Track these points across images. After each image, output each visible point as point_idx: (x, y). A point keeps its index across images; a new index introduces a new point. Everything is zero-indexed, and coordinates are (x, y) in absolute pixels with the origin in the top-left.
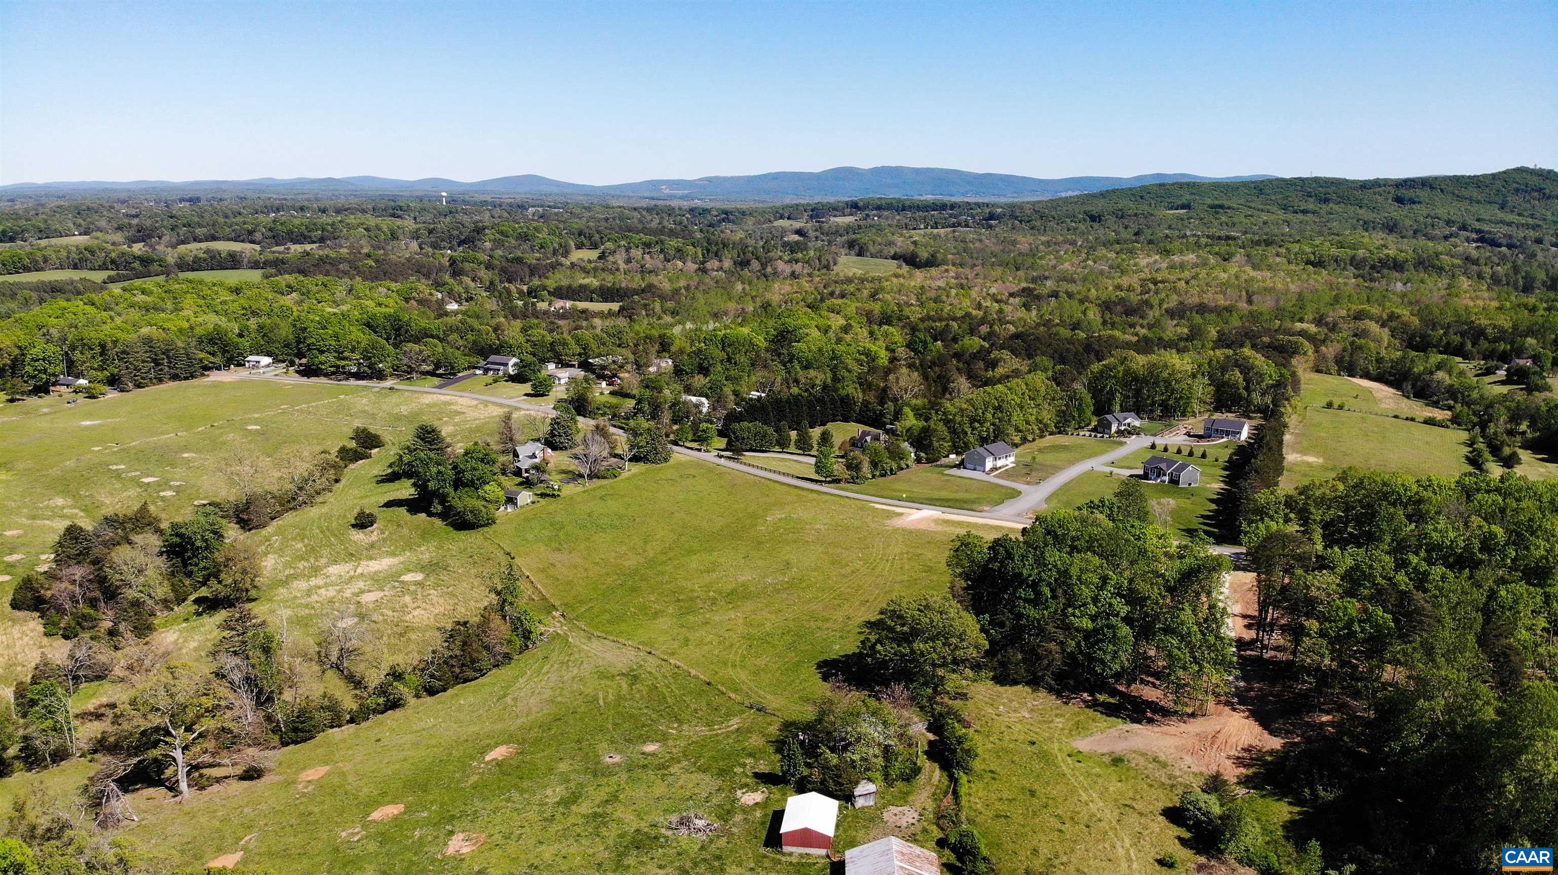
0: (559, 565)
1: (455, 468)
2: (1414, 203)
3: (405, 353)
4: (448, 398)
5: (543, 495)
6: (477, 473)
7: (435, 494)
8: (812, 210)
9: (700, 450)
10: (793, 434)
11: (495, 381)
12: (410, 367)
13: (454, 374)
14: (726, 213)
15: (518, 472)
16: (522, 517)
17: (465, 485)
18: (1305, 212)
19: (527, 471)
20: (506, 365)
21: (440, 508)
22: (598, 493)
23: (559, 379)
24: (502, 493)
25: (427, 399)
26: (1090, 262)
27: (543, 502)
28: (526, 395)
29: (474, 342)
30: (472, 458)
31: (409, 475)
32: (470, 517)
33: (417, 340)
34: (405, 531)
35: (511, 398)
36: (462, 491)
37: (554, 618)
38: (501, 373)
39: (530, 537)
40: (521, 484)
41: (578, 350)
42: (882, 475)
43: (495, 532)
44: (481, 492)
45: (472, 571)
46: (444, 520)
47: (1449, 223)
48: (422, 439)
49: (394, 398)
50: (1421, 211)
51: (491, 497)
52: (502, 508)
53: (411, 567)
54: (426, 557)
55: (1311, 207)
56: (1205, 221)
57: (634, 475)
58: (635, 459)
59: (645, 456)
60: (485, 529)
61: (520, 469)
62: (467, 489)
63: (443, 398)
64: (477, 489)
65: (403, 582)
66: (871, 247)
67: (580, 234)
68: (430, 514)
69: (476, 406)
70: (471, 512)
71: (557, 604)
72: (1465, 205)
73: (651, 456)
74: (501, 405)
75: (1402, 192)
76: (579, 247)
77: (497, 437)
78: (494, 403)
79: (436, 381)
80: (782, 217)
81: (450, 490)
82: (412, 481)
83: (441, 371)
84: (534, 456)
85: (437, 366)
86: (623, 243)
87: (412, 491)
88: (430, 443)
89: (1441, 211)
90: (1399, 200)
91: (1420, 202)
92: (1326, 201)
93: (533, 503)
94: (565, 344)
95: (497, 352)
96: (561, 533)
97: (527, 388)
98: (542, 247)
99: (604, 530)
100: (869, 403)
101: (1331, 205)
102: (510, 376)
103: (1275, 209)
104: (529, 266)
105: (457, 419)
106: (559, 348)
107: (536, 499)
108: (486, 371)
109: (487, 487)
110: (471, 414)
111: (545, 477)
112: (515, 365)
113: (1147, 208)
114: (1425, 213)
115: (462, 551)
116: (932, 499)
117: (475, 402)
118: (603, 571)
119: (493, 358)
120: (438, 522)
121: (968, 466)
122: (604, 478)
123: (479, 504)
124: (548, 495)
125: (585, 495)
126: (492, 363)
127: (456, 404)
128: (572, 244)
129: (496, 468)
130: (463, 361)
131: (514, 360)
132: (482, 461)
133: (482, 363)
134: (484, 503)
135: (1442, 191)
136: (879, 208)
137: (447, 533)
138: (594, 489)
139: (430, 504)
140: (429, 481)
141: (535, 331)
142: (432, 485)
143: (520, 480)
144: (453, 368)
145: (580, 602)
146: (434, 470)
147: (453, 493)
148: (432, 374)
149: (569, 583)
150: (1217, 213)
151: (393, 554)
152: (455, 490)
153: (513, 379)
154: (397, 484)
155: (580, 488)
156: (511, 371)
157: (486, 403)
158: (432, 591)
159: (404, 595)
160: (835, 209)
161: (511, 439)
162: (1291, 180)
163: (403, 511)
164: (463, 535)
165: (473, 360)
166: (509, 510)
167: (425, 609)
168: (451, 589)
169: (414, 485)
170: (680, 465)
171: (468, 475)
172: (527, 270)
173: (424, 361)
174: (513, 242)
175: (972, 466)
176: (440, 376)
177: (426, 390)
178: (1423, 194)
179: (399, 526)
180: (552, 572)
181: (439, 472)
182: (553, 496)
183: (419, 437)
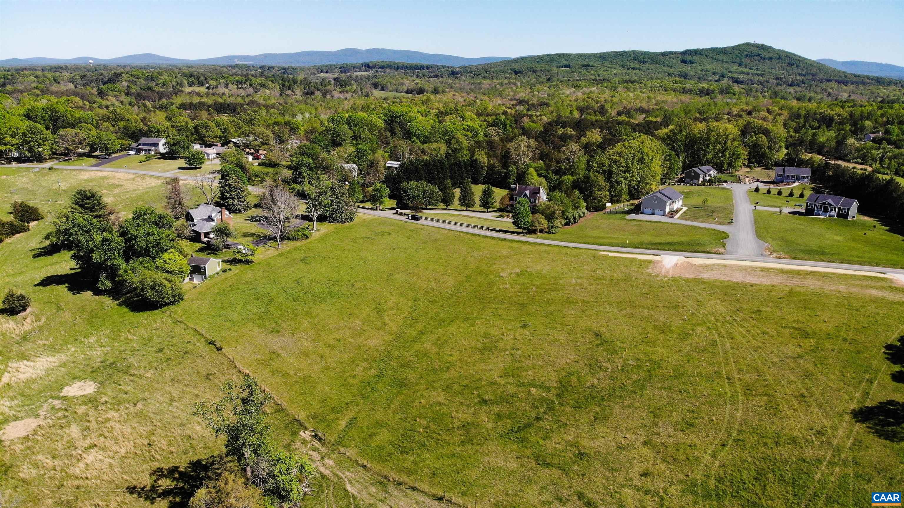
0: (284, 354)
1: (123, 234)
2: (693, 63)
3: (61, 138)
4: (105, 174)
5: (233, 261)
6: (152, 239)
7: (100, 267)
8: (341, 68)
9: (376, 209)
10: (457, 192)
11: (149, 159)
12: (67, 149)
13: (109, 155)
14: (284, 69)
15: (196, 237)
16: (216, 290)
17: (139, 254)
18: (634, 69)
19: (206, 235)
20: (156, 145)
21: (108, 284)
22: (297, 256)
23: (208, 155)
24: (185, 262)
25: (85, 176)
26: (536, 93)
27: (236, 269)
28: (179, 168)
29: (125, 127)
30: (144, 221)
31: (68, 246)
32: (150, 294)
33: (73, 126)
34: (67, 315)
35: (167, 171)
36: (135, 262)
37: (304, 442)
38: (152, 153)
39: (235, 315)
40: (201, 250)
41: (219, 133)
42: (567, 224)
43: (185, 311)
44: (159, 262)
45: (167, 373)
46: (116, 298)
47: (714, 73)
48: (81, 206)
49: (53, 176)
50: (698, 67)
51: (172, 267)
52: (187, 280)
53: (76, 372)
54: (97, 354)
55: (637, 66)
56: (582, 73)
57: (326, 235)
58: (321, 219)
59: (330, 216)
60: (171, 307)
61: (198, 234)
62: (141, 259)
63: (100, 174)
64: (154, 258)
65: (65, 398)
66: (389, 86)
67: (191, 76)
68: (97, 292)
69: (133, 179)
70: (152, 288)
71: (302, 416)
72: (720, 64)
73: (337, 215)
74: (158, 177)
75: (685, 57)
76: (191, 85)
77: (164, 203)
78: (150, 176)
79: (93, 161)
80: (322, 72)
81: (120, 262)
82: (72, 252)
83: (97, 153)
84: (210, 219)
85: (93, 148)
86: (222, 81)
87: (73, 264)
88: (92, 209)
89: (709, 67)
90: (684, 62)
91: (696, 63)
92: (644, 62)
93: (224, 271)
94: (207, 127)
95: (147, 134)
96: (272, 308)
97: (182, 163)
98: (164, 84)
99: (323, 300)
100: (495, 167)
101: (648, 65)
102: (161, 154)
103: (618, 67)
104: (158, 93)
105: (116, 191)
106: (202, 131)
107: (227, 266)
108: (138, 151)
109: (166, 256)
110: (129, 186)
111: (230, 241)
112: (165, 144)
113: (547, 66)
114: (700, 68)
115: (146, 342)
116: (654, 244)
117: (131, 176)
118: (346, 357)
119: (143, 140)
120: (108, 301)
121: (645, 211)
122: (295, 239)
123: (160, 277)
124: (240, 261)
125: (282, 259)
126: (144, 144)
127: (114, 178)
128: (186, 82)
129: (172, 232)
130: (117, 143)
131: (163, 141)
132: (157, 224)
133: (134, 145)
134: (166, 275)
135: (706, 56)
136: (382, 67)
137: (122, 316)
138: (289, 252)
139: (97, 280)
140: (92, 251)
141: (179, 118)
142: (96, 256)
143: (198, 246)
144: (107, 149)
145: (333, 410)
146: (98, 238)
147: (124, 265)
148: (89, 155)
149: (306, 379)
150: (587, 69)
151: (52, 349)
152: (127, 261)
153: (163, 156)
154: (56, 257)
155: (272, 252)
156: (162, 149)
157: (143, 177)
158: (111, 414)
159: (69, 425)
160: (355, 67)
161: (180, 204)
162: (619, 52)
163: (63, 289)
164: (143, 317)
165: (126, 142)
166: (196, 281)
167: (104, 449)
168: (140, 406)
169: (74, 257)
170: (366, 223)
171: (141, 243)
172: (156, 95)
173: (80, 143)
174: (143, 82)
175: (650, 211)
176: (96, 157)
177: (81, 168)
178: (697, 58)
179: (58, 308)
180: (277, 364)
181: (105, 240)
182: (247, 262)
183: (77, 203)
